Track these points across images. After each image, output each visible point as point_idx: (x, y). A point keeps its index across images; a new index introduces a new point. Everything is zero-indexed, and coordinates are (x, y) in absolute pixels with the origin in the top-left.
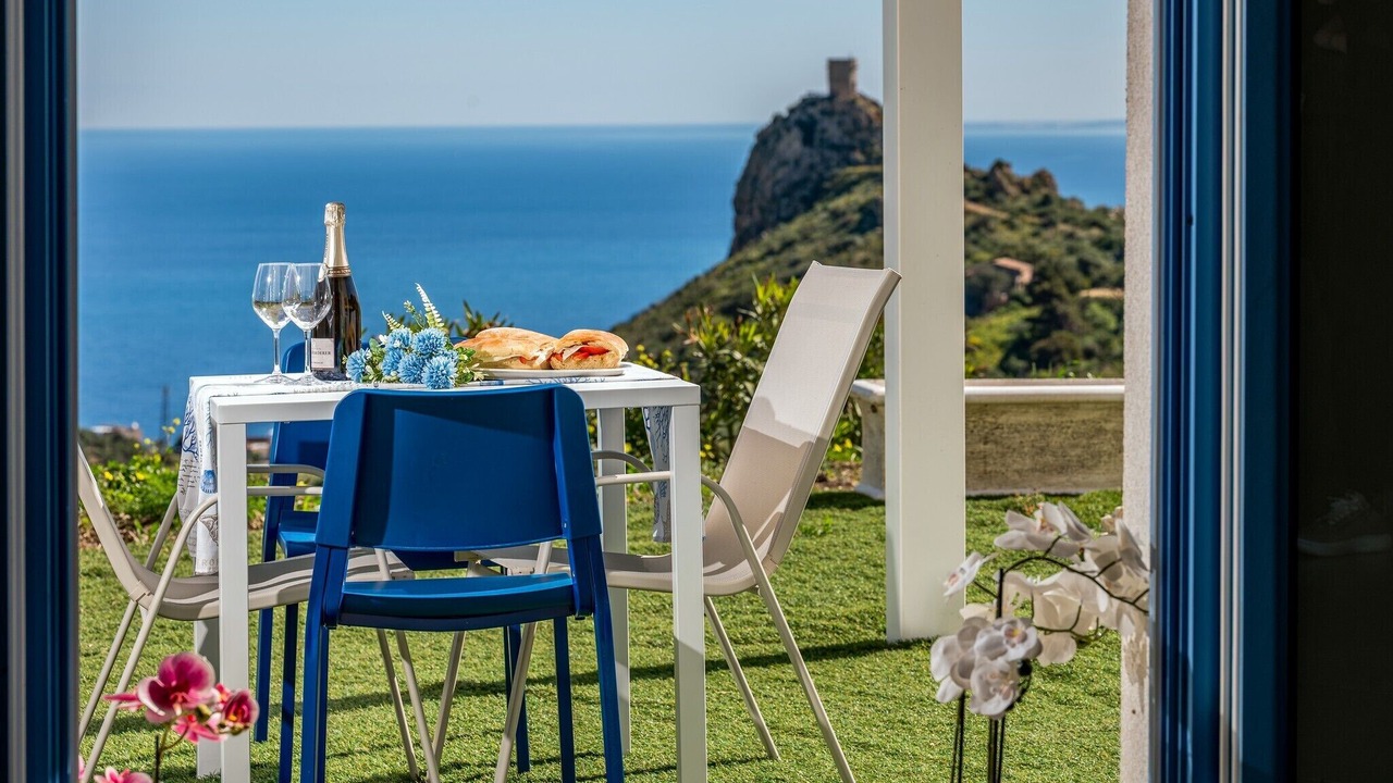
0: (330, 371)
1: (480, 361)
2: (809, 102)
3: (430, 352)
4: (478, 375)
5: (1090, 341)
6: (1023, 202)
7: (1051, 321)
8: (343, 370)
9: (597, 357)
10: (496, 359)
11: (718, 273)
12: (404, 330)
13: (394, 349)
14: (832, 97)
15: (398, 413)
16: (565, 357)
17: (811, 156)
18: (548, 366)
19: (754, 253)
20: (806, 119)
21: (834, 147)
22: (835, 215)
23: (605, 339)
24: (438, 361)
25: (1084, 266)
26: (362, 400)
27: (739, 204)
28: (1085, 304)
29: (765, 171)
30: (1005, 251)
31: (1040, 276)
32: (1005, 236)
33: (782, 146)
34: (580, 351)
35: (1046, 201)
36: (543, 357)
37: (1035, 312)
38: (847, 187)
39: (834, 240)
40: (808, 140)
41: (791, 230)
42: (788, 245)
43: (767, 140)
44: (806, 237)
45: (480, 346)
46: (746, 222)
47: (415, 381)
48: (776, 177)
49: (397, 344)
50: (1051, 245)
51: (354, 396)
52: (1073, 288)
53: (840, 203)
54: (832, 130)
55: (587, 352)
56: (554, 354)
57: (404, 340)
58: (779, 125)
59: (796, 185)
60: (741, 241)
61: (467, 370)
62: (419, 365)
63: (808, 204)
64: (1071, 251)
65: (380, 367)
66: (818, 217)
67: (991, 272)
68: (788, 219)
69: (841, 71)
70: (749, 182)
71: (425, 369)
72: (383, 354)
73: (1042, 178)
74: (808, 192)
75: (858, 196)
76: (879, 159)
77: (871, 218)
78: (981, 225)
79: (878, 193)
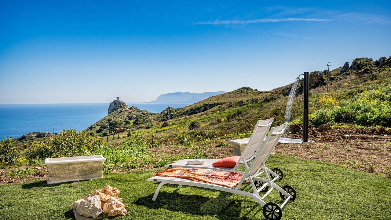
2: (115, 101)
5: (141, 122)
6: (135, 110)
7: (138, 120)
11: (107, 117)
14: (117, 100)
17: (115, 106)
19: (110, 115)
20: (115, 103)
21: (117, 105)
22: (118, 111)
25: (140, 115)
27: (109, 110)
28: (140, 119)
31: (136, 117)
32: (133, 113)
33: (113, 105)
35: (137, 110)
37: (136, 120)
39: (118, 113)
40: (115, 104)
41: (114, 112)
42: (113, 114)
43: (111, 104)
46: (109, 112)
48: (112, 108)
50: (137, 114)
52: (139, 118)
53: (118, 110)
54: (117, 103)
59: (114, 108)
60: (109, 114)
63: (115, 110)
64: (139, 114)
66: (116, 111)
67: (132, 116)
69: (118, 98)
70: (110, 108)
73: (136, 108)
74: (115, 109)
75: (120, 109)
76: (122, 106)
77: (121, 111)
78: (131, 112)
79: (122, 109)
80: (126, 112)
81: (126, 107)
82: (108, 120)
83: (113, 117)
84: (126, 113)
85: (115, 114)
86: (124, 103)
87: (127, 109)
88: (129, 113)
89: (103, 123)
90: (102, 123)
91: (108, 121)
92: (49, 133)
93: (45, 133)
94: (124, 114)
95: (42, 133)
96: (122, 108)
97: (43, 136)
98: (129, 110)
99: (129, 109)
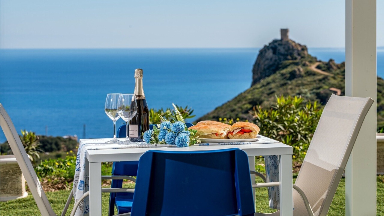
0: (136, 138)
1: (199, 135)
2: (275, 41)
3: (178, 131)
4: (198, 141)
6: (338, 71)
8: (142, 137)
9: (248, 134)
10: (206, 134)
11: (247, 92)
12: (167, 122)
13: (163, 130)
14: (281, 40)
15: (167, 161)
16: (234, 134)
17: (275, 57)
18: (227, 137)
19: (258, 86)
20: (274, 46)
21: (282, 55)
22: (282, 75)
23: (251, 126)
24: (182, 135)
26: (151, 156)
27: (254, 71)
29: (262, 62)
30: (333, 86)
31: (343, 93)
32: (333, 81)
33: (267, 54)
34: (241, 131)
36: (225, 133)
38: (286, 67)
39: (282, 82)
40: (274, 53)
41: (269, 79)
42: (268, 83)
43: (262, 53)
44: (274, 81)
45: (199, 129)
46: (256, 77)
47: (172, 143)
48: (265, 63)
49: (165, 128)
51: (148, 153)
53: (284, 71)
54: (282, 50)
55: (243, 131)
56: (230, 132)
57: (168, 126)
58: (266, 48)
59: (271, 66)
60: (255, 82)
61: (193, 139)
62: (174, 137)
63: (274, 72)
65: (157, 137)
66: (277, 75)
67: (328, 92)
68: (269, 76)
69: (284, 32)
70: (257, 65)
71: (177, 139)
72: (159, 132)
73: (343, 64)
74: (274, 68)
75: (289, 69)
76: (296, 59)
77: (293, 76)
78: (325, 78)
79: (295, 68)
80: (309, 79)
81: (311, 62)
82: (250, 103)
83: (269, 94)
84: (310, 83)
85: (273, 85)
86: (303, 50)
87: (313, 68)
88: (320, 80)
89: (236, 113)
90: (233, 111)
91: (249, 106)
92: (72, 137)
93: (59, 138)
94: (303, 85)
95: (52, 139)
96: (297, 64)
97: (54, 146)
98: (319, 71)
99: (318, 67)
